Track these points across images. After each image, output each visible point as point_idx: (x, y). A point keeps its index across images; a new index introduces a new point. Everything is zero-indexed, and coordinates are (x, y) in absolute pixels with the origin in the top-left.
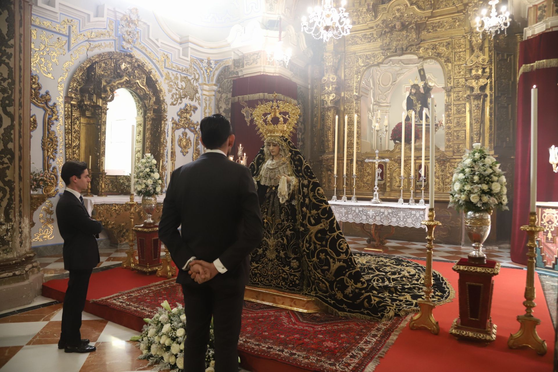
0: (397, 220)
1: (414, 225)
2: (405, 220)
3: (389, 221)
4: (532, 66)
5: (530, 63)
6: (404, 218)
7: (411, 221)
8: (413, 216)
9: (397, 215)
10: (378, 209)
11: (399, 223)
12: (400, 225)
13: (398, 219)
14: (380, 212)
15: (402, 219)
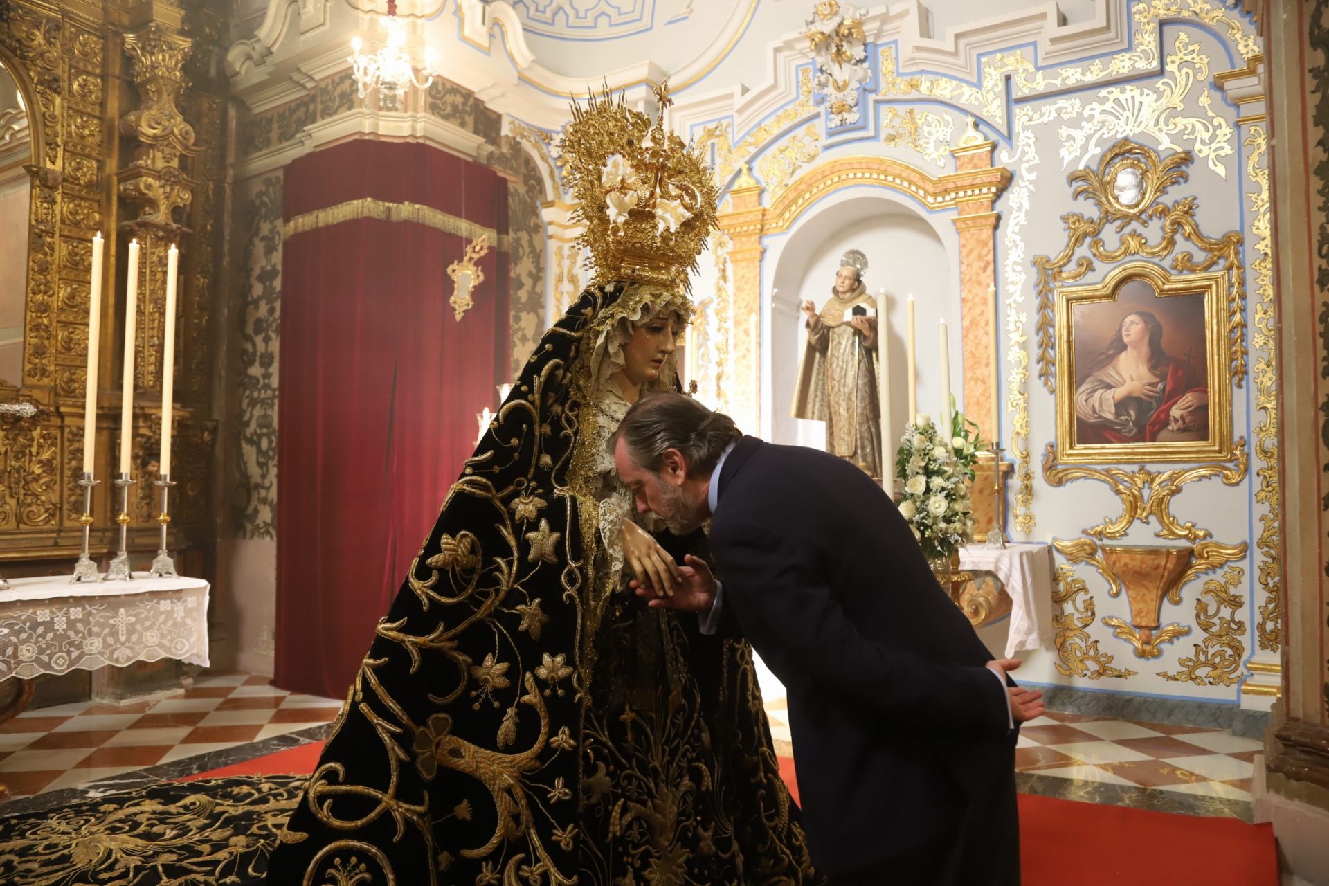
0: (106, 645)
1: (168, 650)
2: (134, 638)
3: (74, 656)
4: (389, 209)
5: (385, 200)
6: (131, 630)
7: (156, 640)
8: (162, 618)
9: (102, 626)
10: (25, 614)
11: (112, 653)
12: (117, 660)
13: (110, 640)
14: (35, 625)
15: (123, 639)
